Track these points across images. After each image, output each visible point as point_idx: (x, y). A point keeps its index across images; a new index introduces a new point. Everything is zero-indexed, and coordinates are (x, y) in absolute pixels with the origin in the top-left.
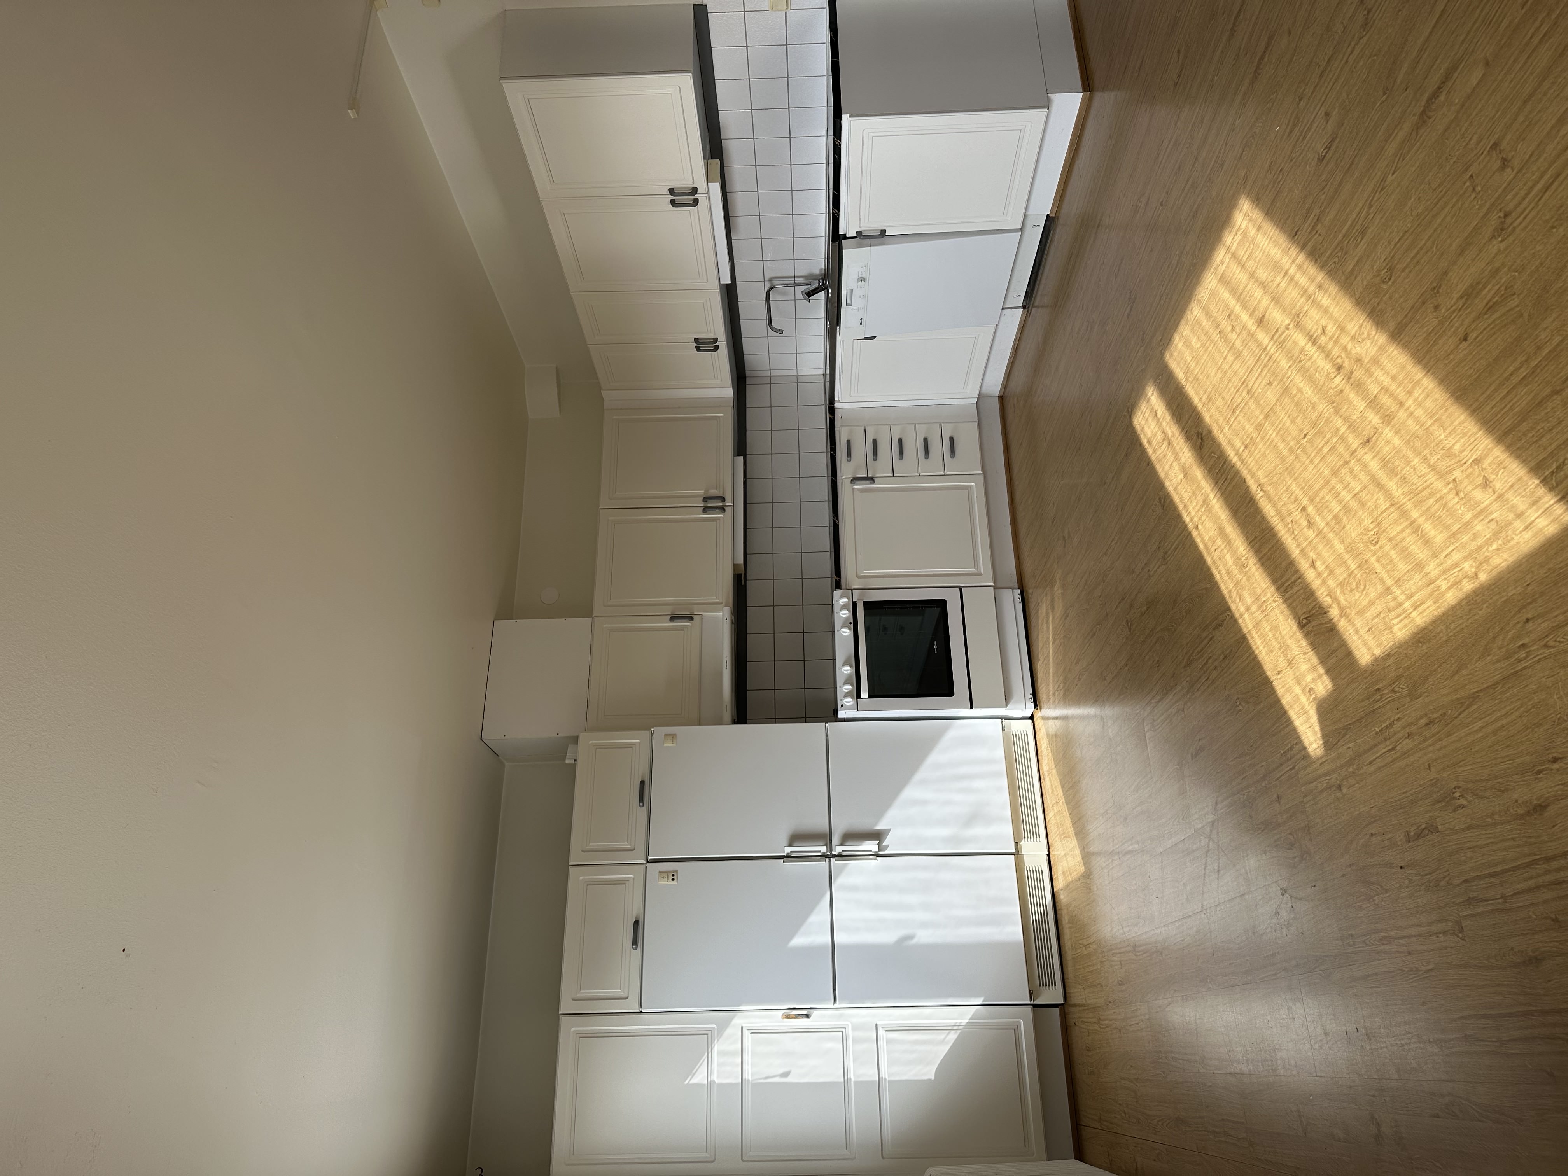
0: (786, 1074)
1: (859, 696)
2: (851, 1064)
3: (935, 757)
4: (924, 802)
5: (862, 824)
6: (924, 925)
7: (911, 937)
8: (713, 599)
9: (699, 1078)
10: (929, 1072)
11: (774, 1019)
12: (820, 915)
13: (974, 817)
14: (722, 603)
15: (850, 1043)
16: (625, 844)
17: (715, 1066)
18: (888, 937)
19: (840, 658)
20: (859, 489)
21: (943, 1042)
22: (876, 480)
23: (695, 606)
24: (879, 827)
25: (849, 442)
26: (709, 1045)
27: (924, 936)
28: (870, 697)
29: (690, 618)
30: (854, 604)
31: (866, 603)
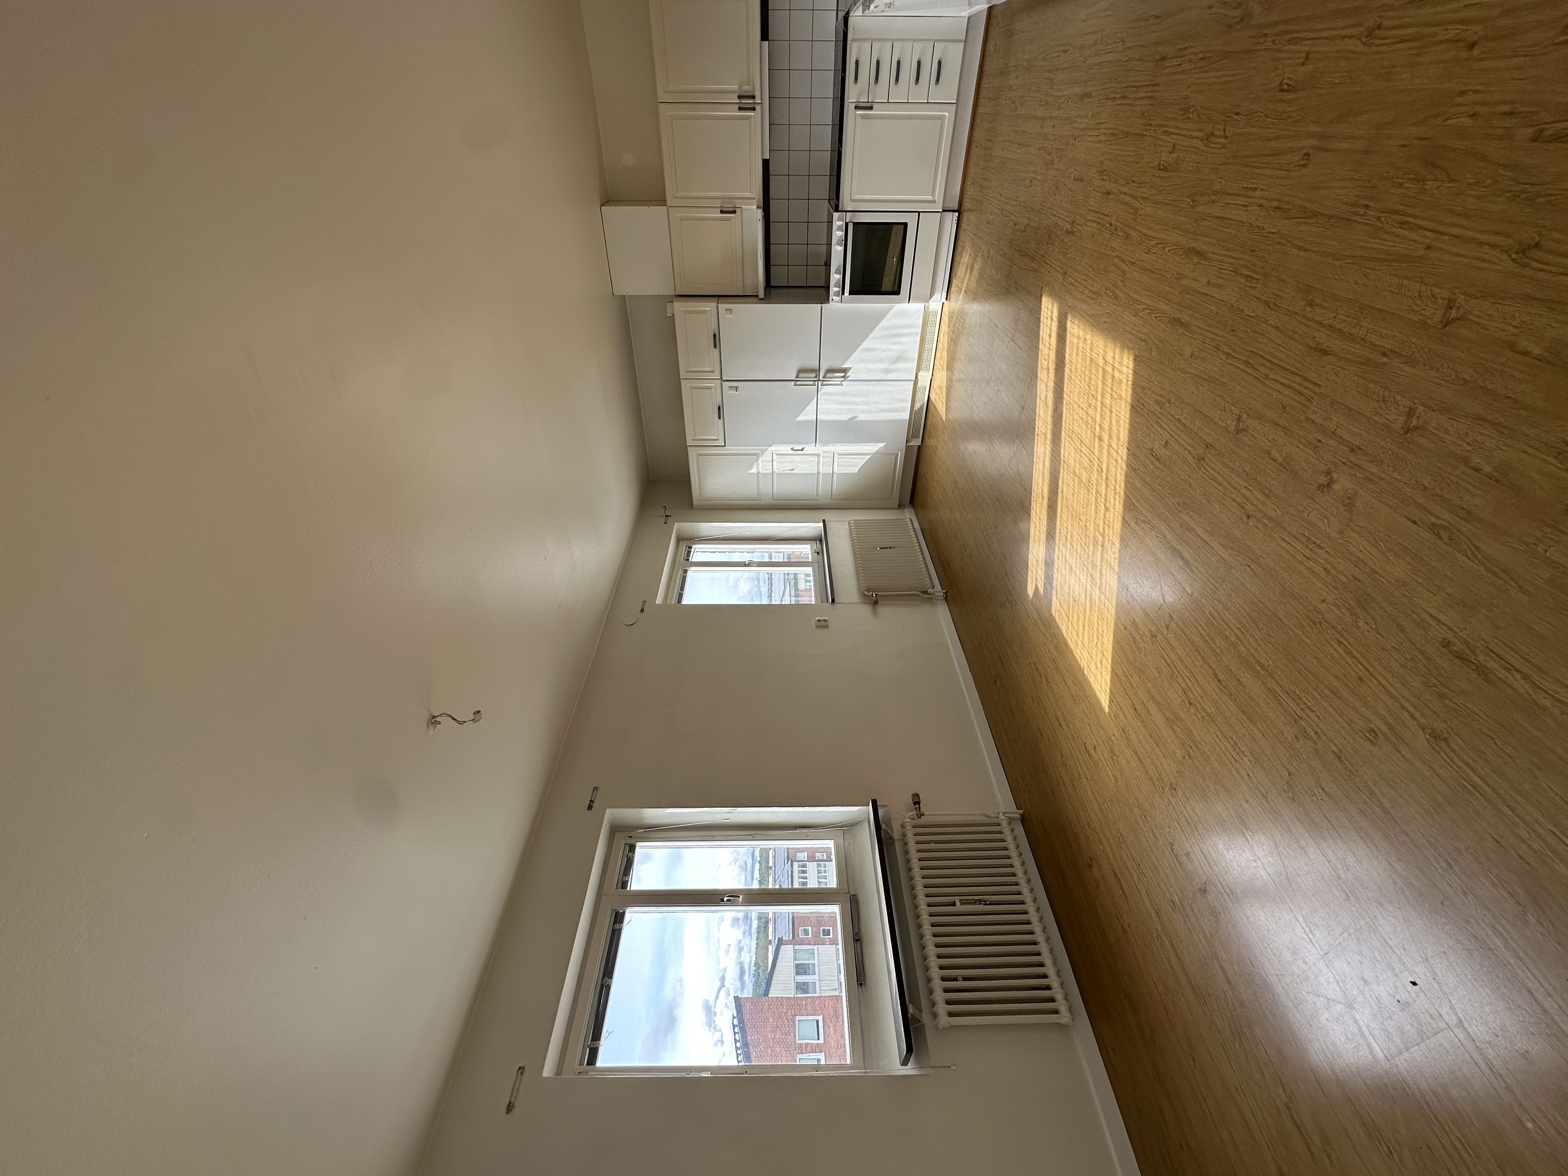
0: (792, 470)
1: (843, 293)
2: (821, 467)
3: (884, 323)
4: (874, 350)
5: (836, 365)
6: (863, 412)
7: (856, 417)
8: (749, 195)
9: (754, 470)
10: (856, 470)
11: (786, 449)
12: (812, 407)
13: (899, 358)
14: (755, 199)
15: (821, 458)
16: (709, 369)
17: (760, 466)
18: (845, 417)
19: (833, 268)
20: (860, 115)
21: (864, 458)
22: (875, 106)
23: (737, 201)
24: (845, 366)
25: (857, 62)
26: (757, 459)
27: (862, 417)
28: (850, 294)
29: (734, 212)
30: (847, 224)
31: (854, 224)
